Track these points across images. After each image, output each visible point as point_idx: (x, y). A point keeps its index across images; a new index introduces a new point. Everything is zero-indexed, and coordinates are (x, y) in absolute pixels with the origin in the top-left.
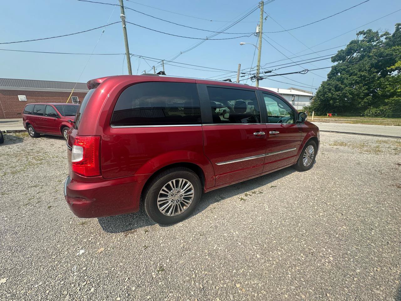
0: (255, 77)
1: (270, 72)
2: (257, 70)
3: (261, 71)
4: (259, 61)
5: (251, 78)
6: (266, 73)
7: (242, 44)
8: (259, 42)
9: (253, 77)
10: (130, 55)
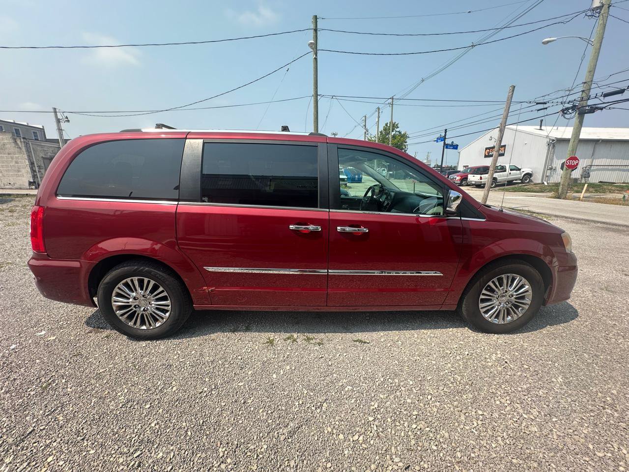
0: (574, 108)
1: (622, 91)
2: (583, 91)
3: (593, 93)
4: (592, 71)
5: (563, 111)
6: (606, 95)
7: (548, 42)
8: (597, 29)
9: (567, 109)
10: (319, 97)
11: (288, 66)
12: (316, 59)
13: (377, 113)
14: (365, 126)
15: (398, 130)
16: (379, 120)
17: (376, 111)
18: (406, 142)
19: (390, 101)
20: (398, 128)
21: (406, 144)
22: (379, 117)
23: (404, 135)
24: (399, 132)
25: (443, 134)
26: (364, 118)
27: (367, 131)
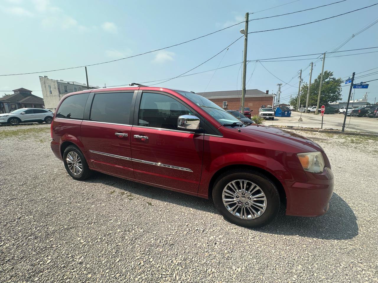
10: (247, 62)
11: (228, 48)
12: (246, 40)
13: (311, 67)
14: (300, 77)
15: (332, 77)
16: (312, 72)
17: (310, 65)
18: (340, 86)
19: (323, 56)
20: (332, 75)
21: (340, 87)
22: (312, 69)
23: (338, 80)
24: (333, 79)
25: (351, 77)
26: (300, 71)
27: (302, 80)
